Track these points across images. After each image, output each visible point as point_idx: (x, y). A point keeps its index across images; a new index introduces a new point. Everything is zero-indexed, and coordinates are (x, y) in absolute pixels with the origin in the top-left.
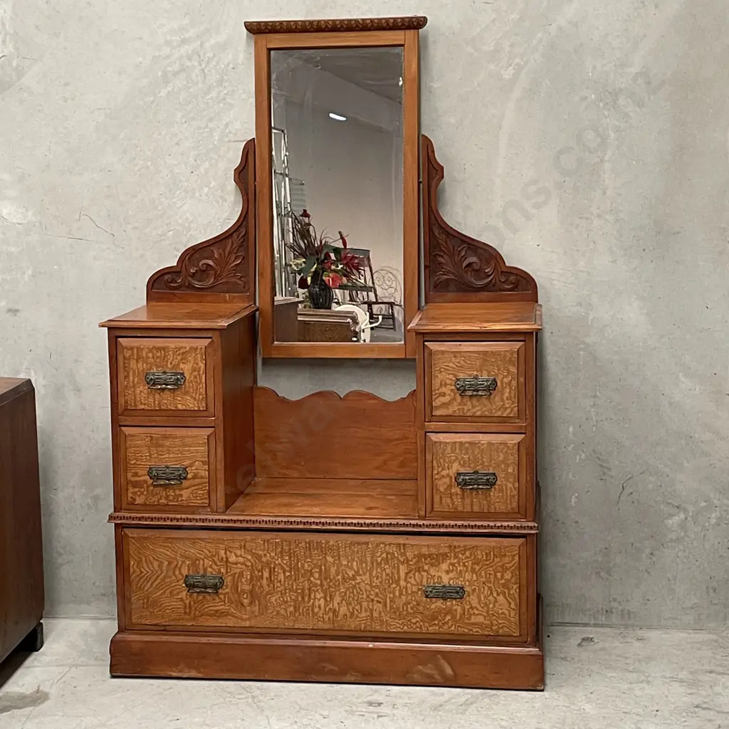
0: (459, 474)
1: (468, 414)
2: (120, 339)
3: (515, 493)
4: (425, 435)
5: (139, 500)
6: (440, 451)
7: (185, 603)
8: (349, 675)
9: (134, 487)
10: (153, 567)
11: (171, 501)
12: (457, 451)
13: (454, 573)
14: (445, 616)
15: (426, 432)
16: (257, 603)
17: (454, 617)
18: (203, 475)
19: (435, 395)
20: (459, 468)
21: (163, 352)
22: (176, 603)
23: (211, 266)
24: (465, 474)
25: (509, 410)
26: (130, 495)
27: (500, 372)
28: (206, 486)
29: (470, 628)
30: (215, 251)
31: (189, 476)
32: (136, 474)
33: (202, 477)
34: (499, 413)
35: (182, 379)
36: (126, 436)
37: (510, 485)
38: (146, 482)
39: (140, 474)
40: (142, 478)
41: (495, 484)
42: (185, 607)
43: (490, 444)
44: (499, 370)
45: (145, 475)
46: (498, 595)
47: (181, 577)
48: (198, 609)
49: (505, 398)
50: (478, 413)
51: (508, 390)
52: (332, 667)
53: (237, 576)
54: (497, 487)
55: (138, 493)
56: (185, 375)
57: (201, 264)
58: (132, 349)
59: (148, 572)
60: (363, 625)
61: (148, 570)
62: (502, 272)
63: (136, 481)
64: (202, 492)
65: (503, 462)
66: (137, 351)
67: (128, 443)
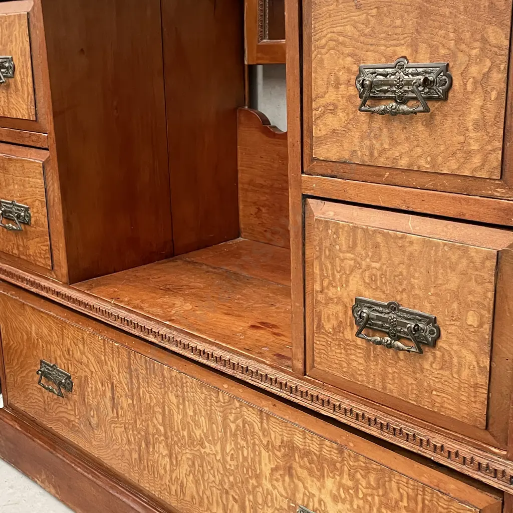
0: (359, 302)
1: (381, 162)
3: (483, 380)
4: (304, 204)
6: (326, 243)
12: (359, 249)
15: (305, 197)
18: (43, 222)
19: (317, 109)
20: (362, 288)
24: (371, 305)
25: (477, 160)
27: (463, 47)
31: (32, 222)
33: (43, 226)
34: (451, 166)
37: (470, 358)
41: (434, 344)
43: (427, 243)
44: (459, 40)
49: (470, 126)
50: (403, 163)
51: (478, 101)
54: (438, 353)
65: (456, 295)
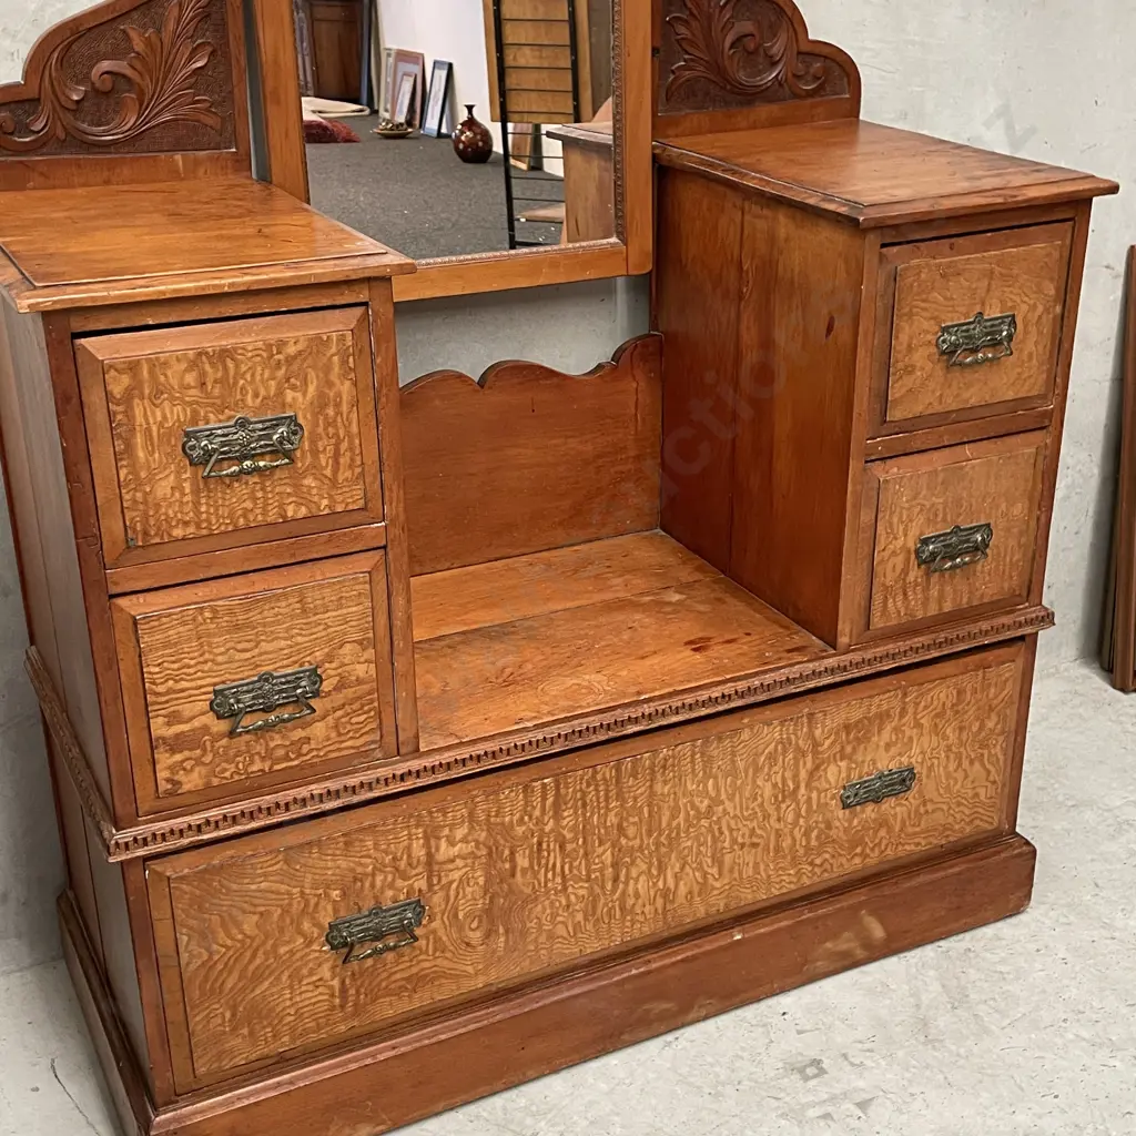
0: (925, 542)
1: (954, 407)
2: (83, 341)
4: (865, 469)
5: (192, 781)
7: (331, 988)
8: (696, 1008)
9: (173, 751)
10: (242, 932)
11: (279, 761)
13: (899, 745)
14: (876, 832)
15: (867, 462)
16: (501, 930)
17: (890, 830)
18: (362, 675)
19: (895, 374)
20: (925, 528)
21: (230, 364)
22: (310, 995)
23: (124, 76)
24: (936, 539)
25: (1030, 382)
26: (162, 774)
27: (1025, 298)
28: (372, 701)
29: (916, 840)
30: (133, 34)
31: (326, 686)
32: (174, 718)
33: (359, 681)
35: (295, 433)
36: (135, 622)
37: (1012, 543)
38: (205, 729)
39: (187, 714)
40: (196, 723)
41: (988, 547)
42: (333, 995)
44: (1023, 293)
45: (203, 714)
46: (972, 762)
47: (316, 932)
48: (363, 990)
49: (1025, 358)
50: (973, 401)
51: (1033, 338)
52: (665, 1006)
53: (454, 885)
54: (990, 552)
55: (188, 765)
56: (301, 421)
57: (95, 73)
58: (133, 367)
59: (228, 948)
60: (722, 904)
61: (229, 942)
62: (799, 53)
63: (177, 736)
64: (362, 718)
65: (1006, 497)
66: (151, 372)
67: (145, 640)
